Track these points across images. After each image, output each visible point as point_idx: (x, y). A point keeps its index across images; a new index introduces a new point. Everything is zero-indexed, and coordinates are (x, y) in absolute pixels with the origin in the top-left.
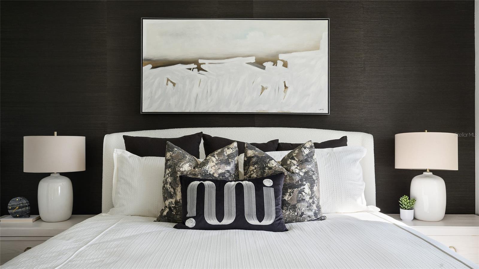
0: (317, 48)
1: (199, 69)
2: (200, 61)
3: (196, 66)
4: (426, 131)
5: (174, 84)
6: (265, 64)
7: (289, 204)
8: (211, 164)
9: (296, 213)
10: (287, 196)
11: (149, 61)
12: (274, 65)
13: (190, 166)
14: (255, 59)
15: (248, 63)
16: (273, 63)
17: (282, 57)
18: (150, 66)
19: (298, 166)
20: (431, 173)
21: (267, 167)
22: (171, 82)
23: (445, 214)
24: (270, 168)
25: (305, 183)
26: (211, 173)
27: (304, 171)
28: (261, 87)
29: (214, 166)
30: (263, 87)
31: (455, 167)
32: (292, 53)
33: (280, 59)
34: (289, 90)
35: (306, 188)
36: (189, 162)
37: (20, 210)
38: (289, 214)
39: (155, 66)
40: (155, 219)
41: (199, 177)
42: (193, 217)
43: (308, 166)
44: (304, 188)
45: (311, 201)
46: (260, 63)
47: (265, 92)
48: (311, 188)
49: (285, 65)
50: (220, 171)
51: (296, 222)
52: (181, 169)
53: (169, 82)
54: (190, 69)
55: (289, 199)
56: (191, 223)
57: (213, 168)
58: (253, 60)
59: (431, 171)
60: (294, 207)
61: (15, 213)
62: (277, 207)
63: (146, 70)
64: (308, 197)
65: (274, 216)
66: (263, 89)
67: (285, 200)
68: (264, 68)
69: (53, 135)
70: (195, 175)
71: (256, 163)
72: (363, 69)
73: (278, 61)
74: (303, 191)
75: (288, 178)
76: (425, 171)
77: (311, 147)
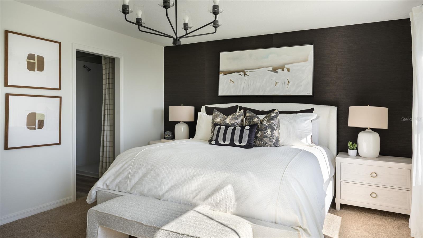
0: (306, 60)
1: (245, 74)
2: (245, 71)
3: (243, 73)
4: (369, 105)
5: (233, 82)
6: (277, 70)
7: (259, 138)
8: (228, 119)
9: (263, 143)
10: (259, 134)
11: (222, 72)
12: (282, 71)
13: (220, 119)
14: (273, 68)
15: (269, 71)
16: (281, 70)
17: (286, 66)
18: (223, 74)
19: (267, 121)
20: (371, 130)
21: (252, 121)
22: (232, 81)
23: (379, 155)
24: (253, 122)
25: (268, 129)
26: (228, 123)
27: (269, 123)
28: (275, 82)
29: (230, 120)
30: (276, 82)
31: (386, 127)
32: (293, 64)
33: (285, 67)
34: (290, 84)
35: (269, 132)
36: (221, 118)
37: (169, 136)
38: (259, 143)
39: (225, 74)
40: (208, 141)
41: (222, 124)
42: (214, 140)
43: (272, 121)
44: (267, 131)
45: (271, 138)
46: (275, 70)
47: (278, 85)
48: (272, 132)
49: (288, 70)
50: (232, 122)
51: (263, 146)
52: (216, 121)
53: (231, 81)
54: (241, 75)
55: (260, 136)
56: (213, 142)
57: (229, 121)
58: (271, 69)
59: (370, 129)
60: (262, 140)
61: (167, 137)
62: (249, 138)
63: (221, 76)
64: (269, 136)
65: (246, 142)
66: (276, 83)
67: (258, 136)
68: (277, 72)
69: (181, 106)
70: (221, 123)
71: (249, 119)
72: (335, 70)
73: (285, 69)
74: (267, 133)
75: (259, 126)
76: (367, 129)
77: (277, 112)
